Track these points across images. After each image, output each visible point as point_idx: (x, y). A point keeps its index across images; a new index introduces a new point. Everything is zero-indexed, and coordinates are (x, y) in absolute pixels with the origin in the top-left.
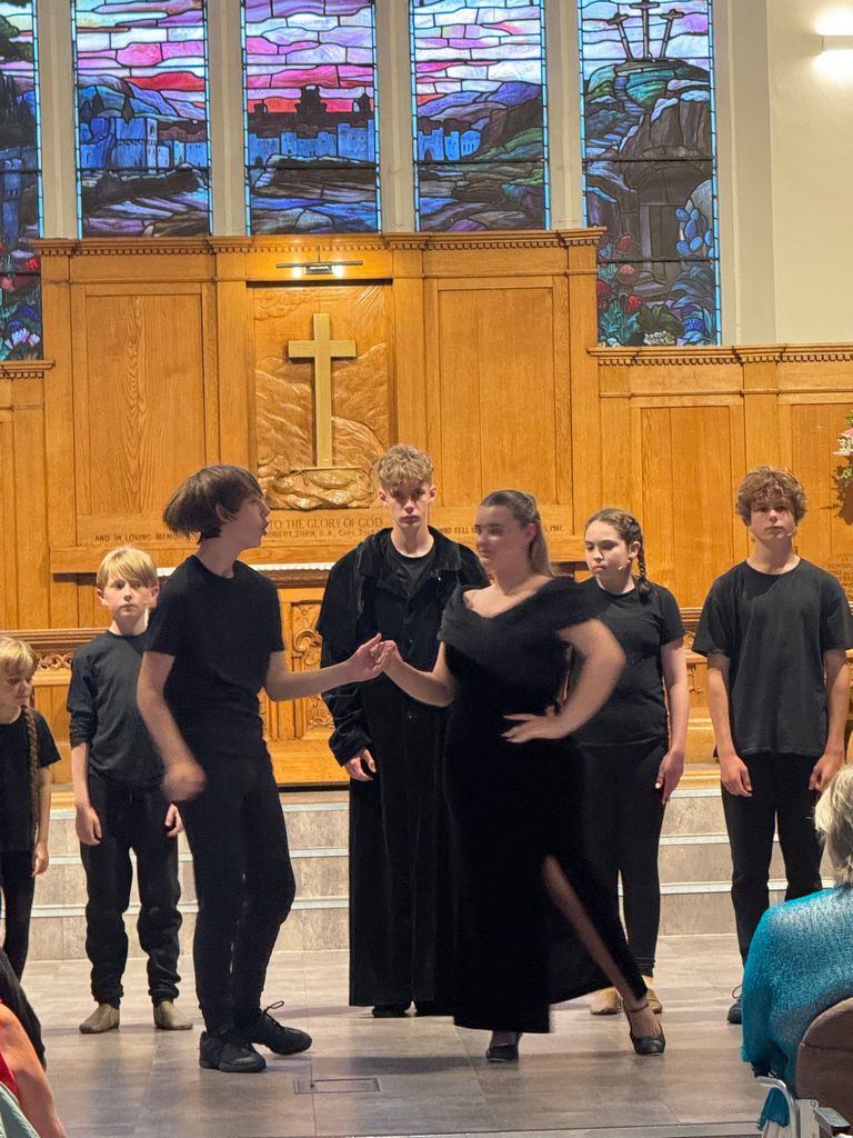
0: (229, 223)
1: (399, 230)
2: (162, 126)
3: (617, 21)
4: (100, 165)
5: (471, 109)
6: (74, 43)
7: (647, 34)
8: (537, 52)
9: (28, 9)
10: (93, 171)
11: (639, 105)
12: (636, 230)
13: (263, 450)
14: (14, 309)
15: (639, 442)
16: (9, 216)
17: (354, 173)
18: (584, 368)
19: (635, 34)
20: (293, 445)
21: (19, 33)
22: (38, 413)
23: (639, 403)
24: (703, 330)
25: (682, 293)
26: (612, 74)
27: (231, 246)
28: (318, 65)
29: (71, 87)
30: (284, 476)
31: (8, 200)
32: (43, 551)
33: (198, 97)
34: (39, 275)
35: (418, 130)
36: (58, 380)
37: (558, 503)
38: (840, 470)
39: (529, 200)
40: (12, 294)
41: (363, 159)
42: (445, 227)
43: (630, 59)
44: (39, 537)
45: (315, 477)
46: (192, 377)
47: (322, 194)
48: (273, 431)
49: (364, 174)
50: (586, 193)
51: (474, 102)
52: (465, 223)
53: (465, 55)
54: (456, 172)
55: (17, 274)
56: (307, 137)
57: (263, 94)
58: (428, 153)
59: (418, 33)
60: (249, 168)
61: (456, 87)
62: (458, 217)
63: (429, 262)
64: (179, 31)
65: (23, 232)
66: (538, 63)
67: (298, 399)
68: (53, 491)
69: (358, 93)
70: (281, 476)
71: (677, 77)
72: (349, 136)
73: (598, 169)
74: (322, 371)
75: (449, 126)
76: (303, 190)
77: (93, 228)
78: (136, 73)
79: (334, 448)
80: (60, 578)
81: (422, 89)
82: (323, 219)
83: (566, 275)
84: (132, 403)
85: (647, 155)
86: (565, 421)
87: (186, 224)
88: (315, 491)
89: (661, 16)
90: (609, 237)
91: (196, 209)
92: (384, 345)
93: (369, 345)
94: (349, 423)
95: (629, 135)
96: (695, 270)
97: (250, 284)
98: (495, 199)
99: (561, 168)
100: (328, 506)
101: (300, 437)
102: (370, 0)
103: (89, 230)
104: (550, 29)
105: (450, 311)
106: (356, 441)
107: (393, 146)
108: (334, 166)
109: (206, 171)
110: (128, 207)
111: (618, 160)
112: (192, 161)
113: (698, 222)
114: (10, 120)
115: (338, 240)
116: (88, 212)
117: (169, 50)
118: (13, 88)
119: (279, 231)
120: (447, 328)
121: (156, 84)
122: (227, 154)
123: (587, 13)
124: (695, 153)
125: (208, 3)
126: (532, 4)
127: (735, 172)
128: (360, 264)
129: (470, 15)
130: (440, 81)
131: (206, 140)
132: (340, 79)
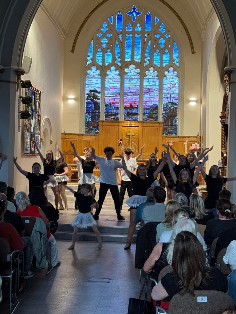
0: (121, 119)
1: (140, 121)
2: (114, 108)
3: (167, 98)
6: (105, 98)
8: (158, 101)
9: (100, 94)
10: (106, 113)
11: (169, 108)
12: (168, 122)
14: (96, 128)
16: (96, 117)
18: (161, 138)
19: (169, 99)
20: (127, 145)
21: (99, 97)
22: (98, 140)
23: (167, 142)
24: (175, 134)
25: (173, 129)
26: (166, 104)
27: (121, 122)
28: (132, 102)
29: (104, 103)
33: (118, 105)
34: (99, 124)
35: (144, 109)
36: (101, 135)
38: (190, 151)
39: (156, 118)
40: (97, 126)
41: (137, 112)
42: (146, 121)
43: (168, 102)
46: (116, 136)
47: (132, 116)
48: (125, 143)
49: (137, 114)
50: (163, 117)
51: (150, 106)
53: (149, 101)
54: (148, 114)
55: (97, 124)
56: (131, 110)
57: (126, 105)
58: (144, 112)
59: (144, 98)
60: (124, 113)
61: (148, 105)
62: (148, 120)
63: (143, 125)
64: (117, 97)
65: (98, 119)
67: (128, 140)
69: (137, 105)
70: (125, 148)
71: (174, 104)
72: (136, 110)
73: (164, 115)
74: (131, 136)
75: (147, 109)
76: (130, 116)
78: (112, 102)
81: (144, 105)
82: (132, 119)
83: (159, 127)
84: (109, 139)
85: (170, 113)
87: (116, 119)
89: (172, 97)
90: (164, 123)
91: (117, 117)
92: (138, 134)
93: (136, 134)
94: (134, 143)
95: (168, 111)
96: (175, 127)
97: (123, 126)
98: (152, 118)
99: (160, 114)
102: (139, 94)
103: (105, 120)
104: (159, 98)
105: (146, 130)
106: (134, 145)
107: (141, 111)
108: (134, 113)
109: (119, 113)
110: (110, 117)
111: (166, 114)
112: (117, 112)
113: (175, 121)
114: (97, 106)
115: (133, 122)
116: (105, 117)
117: (115, 99)
118: (98, 103)
119: (127, 120)
120: (145, 132)
121: (114, 103)
122: (121, 111)
123: (164, 97)
124: (175, 113)
125: (120, 94)
126: (157, 95)
127: (180, 116)
128: (135, 124)
129: (150, 97)
130: (146, 104)
131: (119, 110)
132: (135, 103)
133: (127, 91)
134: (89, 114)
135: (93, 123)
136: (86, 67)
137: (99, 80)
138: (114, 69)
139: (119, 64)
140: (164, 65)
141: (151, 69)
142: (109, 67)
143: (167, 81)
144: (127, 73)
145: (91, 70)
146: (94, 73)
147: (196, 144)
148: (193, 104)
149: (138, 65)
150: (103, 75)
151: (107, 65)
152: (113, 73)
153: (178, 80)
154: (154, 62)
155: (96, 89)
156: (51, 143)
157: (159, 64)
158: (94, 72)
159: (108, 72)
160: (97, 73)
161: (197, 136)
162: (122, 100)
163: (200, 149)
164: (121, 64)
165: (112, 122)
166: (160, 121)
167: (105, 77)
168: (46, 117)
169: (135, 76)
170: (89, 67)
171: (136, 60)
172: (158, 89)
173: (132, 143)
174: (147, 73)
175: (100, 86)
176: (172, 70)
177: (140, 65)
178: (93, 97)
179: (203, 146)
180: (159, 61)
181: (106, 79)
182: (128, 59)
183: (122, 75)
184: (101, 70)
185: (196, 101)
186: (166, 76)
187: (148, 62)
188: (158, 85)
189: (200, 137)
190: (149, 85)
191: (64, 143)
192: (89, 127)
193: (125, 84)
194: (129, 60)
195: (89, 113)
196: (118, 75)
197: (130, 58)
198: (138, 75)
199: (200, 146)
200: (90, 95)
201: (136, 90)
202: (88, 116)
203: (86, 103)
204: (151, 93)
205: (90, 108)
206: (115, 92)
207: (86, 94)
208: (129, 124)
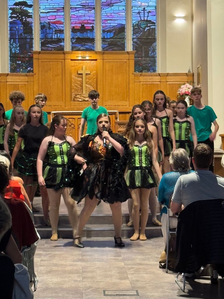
0: (68, 49)
1: (98, 51)
2: (56, 31)
3: (139, 13)
4: (44, 37)
5: (112, 29)
6: (40, 15)
7: (144, 15)
8: (124, 18)
9: (32, 9)
10: (43, 39)
11: (143, 28)
12: (142, 52)
13: (73, 90)
14: (28, 64)
15: (141, 90)
16: (28, 46)
17: (90, 40)
18: (132, 77)
19: (142, 15)
20: (78, 89)
21: (30, 13)
22: (32, 82)
23: (142, 83)
24: (153, 70)
25: (150, 63)
26: (138, 23)
27: (68, 53)
28: (84, 20)
29: (39, 23)
30: (77, 95)
31: (27, 44)
33: (62, 25)
34: (33, 57)
35: (102, 32)
36: (36, 75)
37: (126, 101)
38: (178, 96)
39: (122, 45)
40: (28, 61)
41: (92, 37)
42: (107, 50)
43: (141, 20)
45: (83, 96)
46: (60, 77)
47: (85, 44)
48: (75, 87)
49: (92, 40)
50: (133, 45)
51: (113, 27)
52: (111, 50)
53: (111, 19)
54: (109, 40)
55: (29, 57)
56: (82, 33)
57: (74, 25)
58: (104, 36)
59: (103, 15)
60: (71, 39)
61: (109, 24)
62: (109, 48)
63: (104, 56)
64: (59, 13)
65: (30, 50)
66: (124, 20)
67: (80, 81)
69: (91, 25)
71: (149, 24)
72: (90, 33)
73: (135, 40)
74: (84, 76)
75: (108, 31)
76: (81, 43)
77: (43, 49)
78: (51, 21)
79: (86, 90)
81: (103, 25)
82: (85, 48)
83: (129, 59)
84: (49, 81)
85: (144, 38)
86: (128, 86)
87: (60, 49)
88: (82, 98)
89: (147, 12)
90: (136, 52)
91: (62, 46)
92: (95, 72)
93: (93, 71)
94: (89, 86)
95: (141, 34)
96: (152, 59)
97: (71, 60)
98: (116, 45)
99: (128, 40)
100: (85, 101)
101: (80, 88)
104: (127, 14)
105: (107, 66)
106: (90, 89)
107: (98, 35)
108: (87, 39)
109: (64, 39)
110: (49, 45)
111: (139, 39)
112: (61, 37)
113: (153, 50)
114: (28, 28)
115: (87, 52)
116: (42, 46)
117: (57, 17)
118: (29, 23)
119: (77, 50)
120: (107, 69)
121: (55, 23)
122: (67, 36)
123: (133, 12)
124: (152, 38)
125: (65, 8)
126: (123, 10)
127: (160, 41)
128: (91, 57)
129: (112, 12)
130: (106, 23)
131: (64, 33)
132: (88, 23)
133: (75, 4)
134: (14, 42)
135: (22, 56)
147: (188, 85)
148: (179, 22)
161: (187, 72)
162: (68, 18)
165: (54, 53)
166: (129, 50)
173: (86, 86)
178: (20, 13)
185: (185, 18)
189: (193, 73)
192: (16, 63)
195: (15, 39)
200: (16, 11)
201: (89, 2)
202: (14, 45)
203: (9, 23)
204: (113, 6)
205: (17, 31)
206: (55, 5)
207: (10, 9)
208: (82, 57)
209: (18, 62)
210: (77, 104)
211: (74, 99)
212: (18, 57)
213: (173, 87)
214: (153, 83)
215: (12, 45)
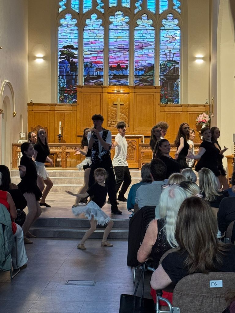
0: (106, 83)
1: (131, 85)
2: (97, 69)
3: (166, 54)
5: (143, 67)
6: (84, 56)
7: (170, 57)
8: (153, 59)
9: (77, 51)
10: (86, 75)
11: (168, 67)
12: (167, 86)
13: (109, 118)
14: (73, 96)
15: (166, 118)
16: (73, 82)
17: (125, 76)
18: (158, 107)
19: (168, 56)
21: (76, 54)
22: (76, 111)
23: (166, 112)
24: (177, 102)
25: (174, 96)
26: (164, 63)
27: (105, 87)
28: (120, 60)
29: (82, 63)
30: (112, 122)
31: (73, 80)
32: (76, 132)
33: (102, 65)
34: (76, 91)
35: (135, 70)
36: (79, 106)
38: (197, 123)
40: (73, 94)
41: (126, 74)
42: (138, 85)
43: (167, 60)
44: (75, 130)
46: (99, 107)
47: (120, 80)
48: (111, 115)
49: (126, 77)
50: (160, 81)
51: (144, 66)
53: (142, 59)
54: (140, 77)
55: (74, 91)
56: (118, 71)
57: (111, 64)
58: (136, 74)
59: (135, 56)
61: (141, 64)
62: (140, 84)
63: (135, 90)
64: (99, 55)
65: (75, 84)
66: (153, 61)
67: (115, 110)
68: (78, 123)
69: (126, 64)
71: (174, 63)
72: (124, 71)
73: (162, 77)
74: (118, 106)
75: (140, 70)
76: (117, 79)
78: (93, 61)
79: (120, 118)
80: (78, 136)
82: (120, 83)
83: (156, 93)
84: (90, 110)
85: (170, 75)
86: (155, 115)
87: (99, 84)
89: (172, 54)
90: (163, 87)
91: (100, 81)
92: (128, 103)
93: (126, 102)
94: (123, 114)
95: (167, 72)
96: (176, 93)
97: (108, 93)
98: (146, 81)
99: (156, 77)
101: (114, 116)
102: (128, 51)
103: (85, 84)
104: (155, 55)
105: (138, 98)
106: (123, 117)
107: (131, 73)
108: (122, 76)
109: (103, 76)
110: (91, 81)
111: (165, 76)
112: (101, 74)
113: (177, 85)
114: (74, 67)
115: (122, 87)
116: (85, 82)
117: (98, 57)
118: (74, 63)
119: (113, 85)
120: (137, 100)
121: (96, 63)
122: (106, 74)
123: (161, 53)
124: (177, 75)
125: (104, 50)
126: (153, 52)
127: (182, 78)
128: (124, 90)
129: (143, 53)
130: (138, 63)
131: (103, 71)
132: (123, 62)
133: (113, 47)
134: (63, 78)
135: (68, 89)
136: (58, 15)
137: (75, 32)
138: (95, 18)
139: (102, 11)
140: (161, 12)
141: (144, 17)
142: (88, 15)
143: (164, 32)
144: (112, 23)
145: (65, 19)
146: (69, 23)
147: (205, 114)
148: (199, 62)
149: (126, 12)
150: (81, 26)
151: (86, 12)
152: (94, 23)
153: (179, 30)
154: (148, 7)
155: (72, 43)
156: (14, 116)
157: (154, 9)
158: (68, 21)
159: (88, 22)
160: (73, 23)
161: (205, 104)
162: (106, 58)
163: (210, 122)
164: (105, 10)
165: (94, 87)
166: (157, 85)
167: (84, 28)
168: (7, 81)
169: (123, 27)
170: (62, 15)
171: (124, 5)
172: (153, 43)
173: (120, 115)
174: (138, 23)
175: (77, 41)
176: (172, 18)
177: (130, 11)
178: (68, 55)
179: (213, 116)
180: (154, 6)
181: (85, 31)
182: (113, 3)
183: (106, 25)
184: (78, 18)
185: (203, 58)
186: (163, 26)
187: (140, 8)
188: (153, 38)
189: (210, 105)
190: (141, 37)
191: (31, 116)
192: (64, 95)
193: (110, 37)
194: (115, 5)
195: (63, 76)
196: (101, 25)
197: (116, 3)
198: (127, 25)
199: (210, 117)
200: (64, 53)
201: (124, 45)
202: (62, 81)
203: (58, 63)
204: (144, 48)
205: (65, 70)
206: (97, 48)
207: (59, 51)
208: (117, 90)
209: (65, 95)
210: (112, 130)
211: (110, 125)
212: (65, 91)
213: (193, 116)
214: (176, 112)
215: (61, 81)
